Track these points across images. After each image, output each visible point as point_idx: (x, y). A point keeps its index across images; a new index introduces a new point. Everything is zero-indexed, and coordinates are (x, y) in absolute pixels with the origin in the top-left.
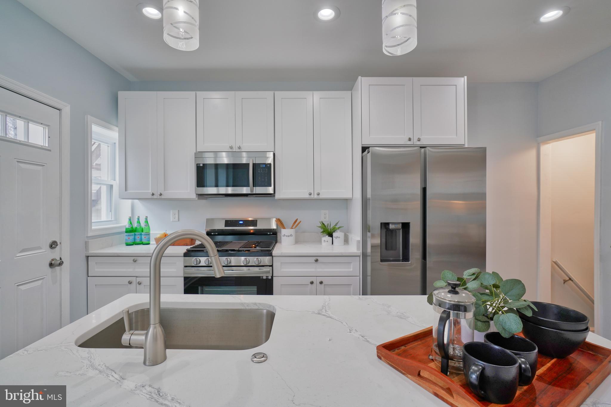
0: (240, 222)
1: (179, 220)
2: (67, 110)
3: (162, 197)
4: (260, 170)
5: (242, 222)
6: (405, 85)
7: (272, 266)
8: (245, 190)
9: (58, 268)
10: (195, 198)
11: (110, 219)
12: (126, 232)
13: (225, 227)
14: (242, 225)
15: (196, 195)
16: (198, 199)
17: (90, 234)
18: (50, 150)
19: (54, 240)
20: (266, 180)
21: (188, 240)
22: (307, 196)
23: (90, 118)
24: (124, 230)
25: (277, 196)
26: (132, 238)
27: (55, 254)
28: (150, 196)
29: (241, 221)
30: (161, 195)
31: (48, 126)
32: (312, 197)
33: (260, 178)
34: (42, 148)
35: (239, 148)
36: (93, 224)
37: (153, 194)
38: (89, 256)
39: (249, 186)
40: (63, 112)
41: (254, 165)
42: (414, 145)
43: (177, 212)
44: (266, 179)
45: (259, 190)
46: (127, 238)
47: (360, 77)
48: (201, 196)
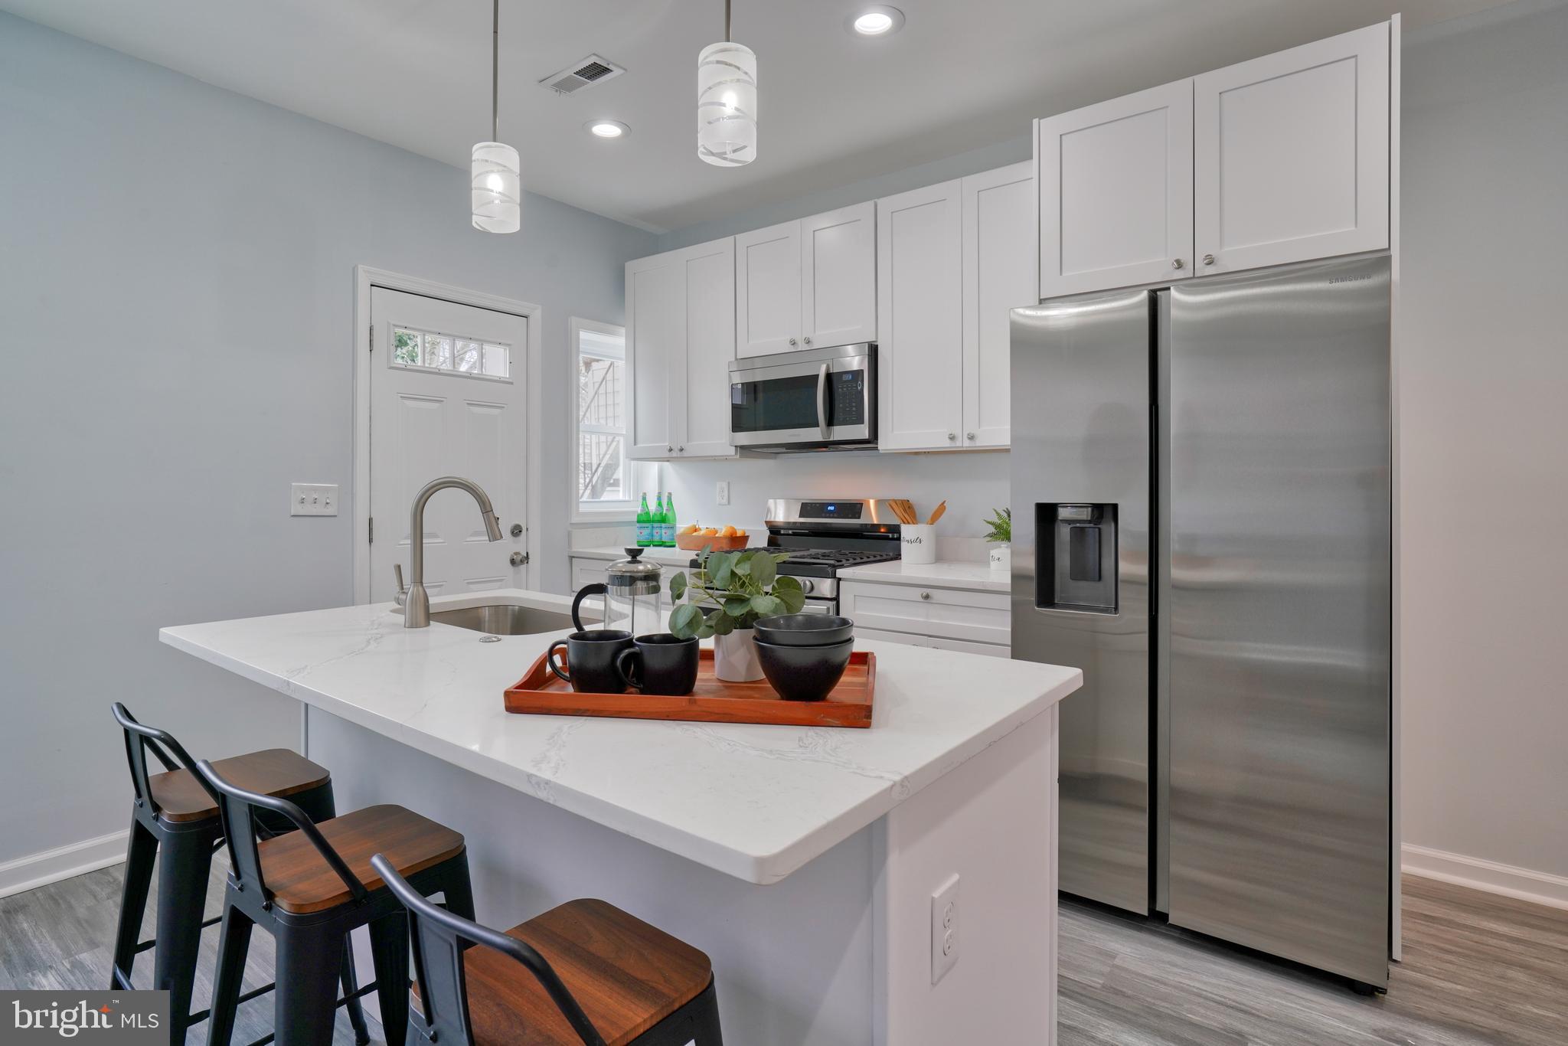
0: (829, 508)
1: (729, 503)
2: (536, 315)
3: (685, 454)
4: (842, 388)
5: (831, 508)
6: (1167, 107)
7: (837, 599)
8: (814, 434)
9: (523, 567)
10: (733, 453)
11: (627, 499)
12: (638, 522)
13: (800, 517)
14: (831, 515)
15: (736, 450)
16: (740, 457)
17: (575, 520)
18: (512, 383)
19: (517, 523)
20: (854, 409)
21: (724, 541)
22: (945, 444)
23: (574, 321)
24: (635, 519)
25: (883, 444)
26: (646, 532)
27: (519, 546)
28: (667, 454)
29: (831, 505)
30: (681, 450)
31: (509, 345)
32: (957, 445)
33: (841, 405)
34: (500, 381)
35: (808, 342)
36: (580, 505)
37: (671, 450)
38: (574, 557)
39: (818, 426)
40: (531, 319)
41: (829, 377)
42: (1198, 278)
43: (725, 485)
44: (855, 407)
45: (841, 432)
46: (638, 531)
47: (1035, 121)
48: (744, 450)
